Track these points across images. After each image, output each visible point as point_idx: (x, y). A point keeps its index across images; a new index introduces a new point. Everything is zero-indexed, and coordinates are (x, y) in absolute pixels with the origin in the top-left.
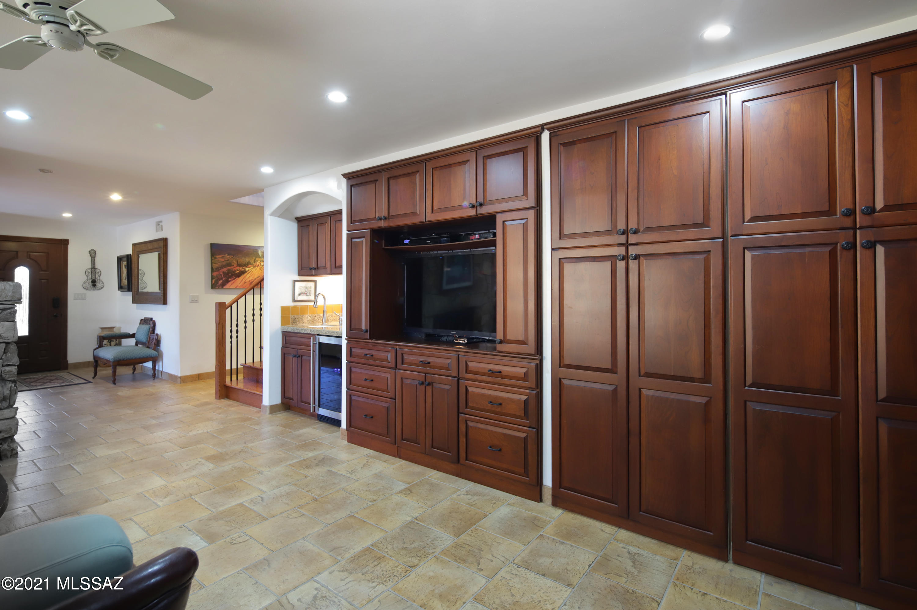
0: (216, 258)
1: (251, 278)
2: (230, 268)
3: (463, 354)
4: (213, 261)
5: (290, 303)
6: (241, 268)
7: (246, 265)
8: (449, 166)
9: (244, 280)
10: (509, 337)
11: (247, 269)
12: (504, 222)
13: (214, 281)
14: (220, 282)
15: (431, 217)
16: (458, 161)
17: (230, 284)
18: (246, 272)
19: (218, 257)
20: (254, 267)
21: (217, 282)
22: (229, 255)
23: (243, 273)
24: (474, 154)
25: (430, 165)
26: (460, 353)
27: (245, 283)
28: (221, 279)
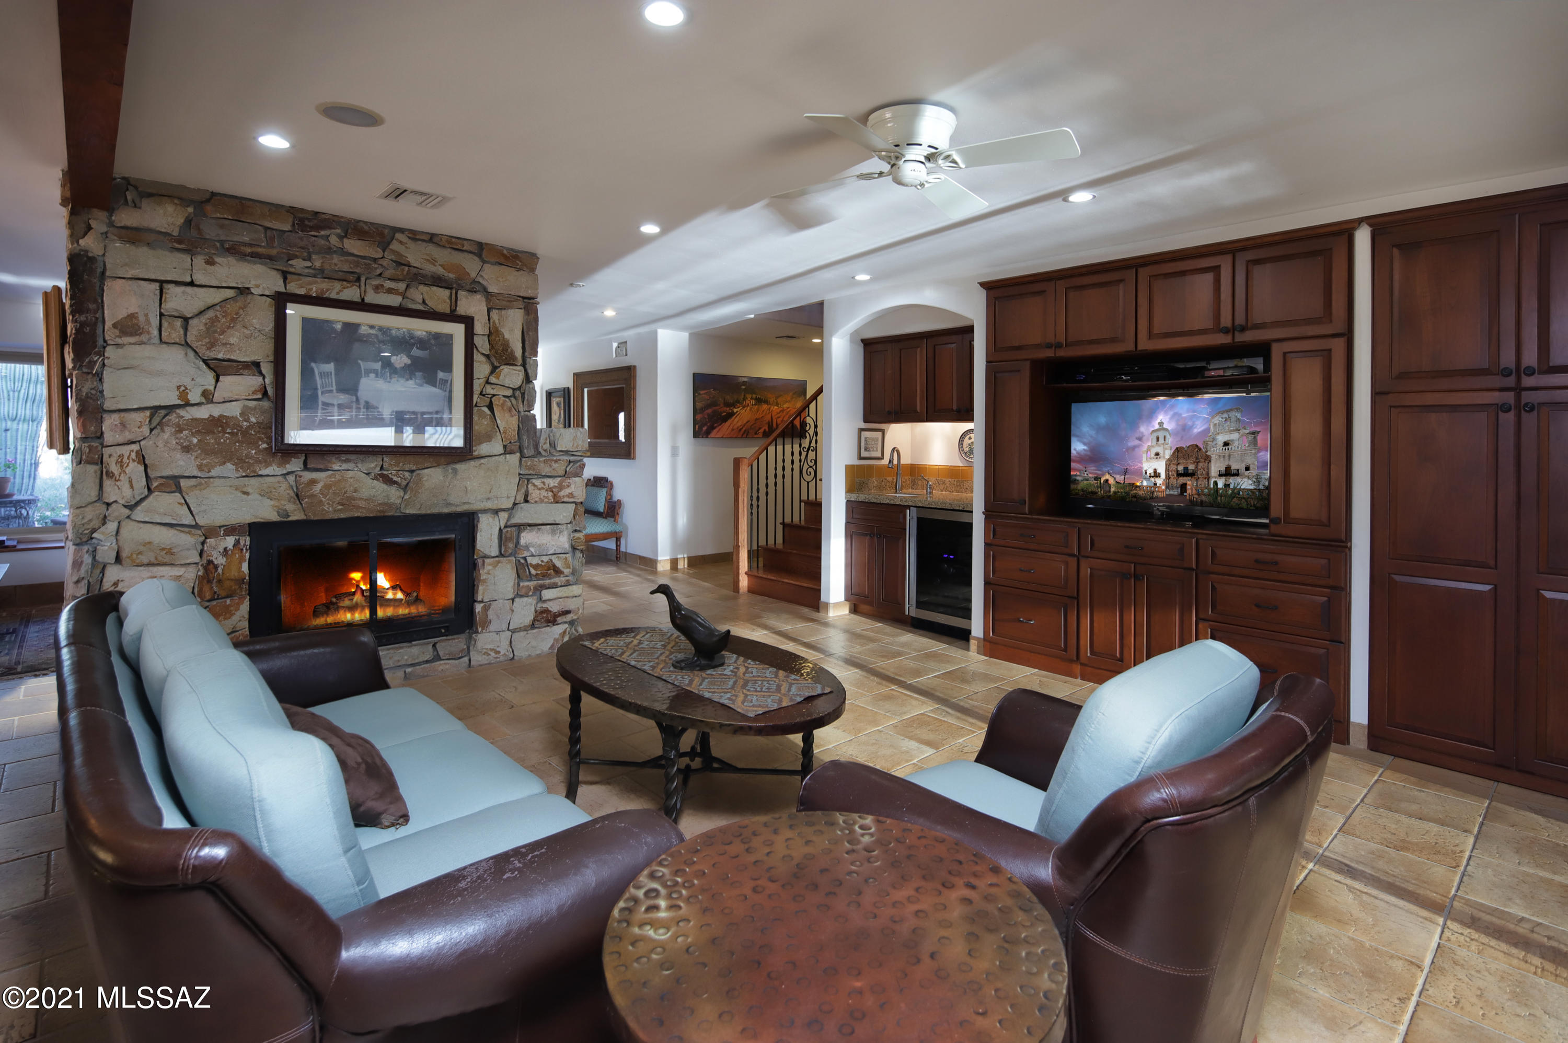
0: (699, 394)
1: (739, 424)
2: (714, 408)
3: (1204, 537)
4: (696, 399)
5: (857, 462)
6: (728, 409)
7: (733, 405)
8: (1183, 273)
9: (731, 427)
10: (1295, 513)
11: (735, 410)
12: (1285, 354)
13: (697, 427)
14: (705, 428)
15: (1145, 345)
16: (1199, 267)
17: (715, 431)
18: (735, 414)
19: (702, 392)
20: (744, 407)
21: (701, 428)
22: (714, 390)
23: (730, 415)
24: (1229, 258)
25: (1144, 273)
26: (1200, 536)
27: (733, 430)
28: (706, 424)
